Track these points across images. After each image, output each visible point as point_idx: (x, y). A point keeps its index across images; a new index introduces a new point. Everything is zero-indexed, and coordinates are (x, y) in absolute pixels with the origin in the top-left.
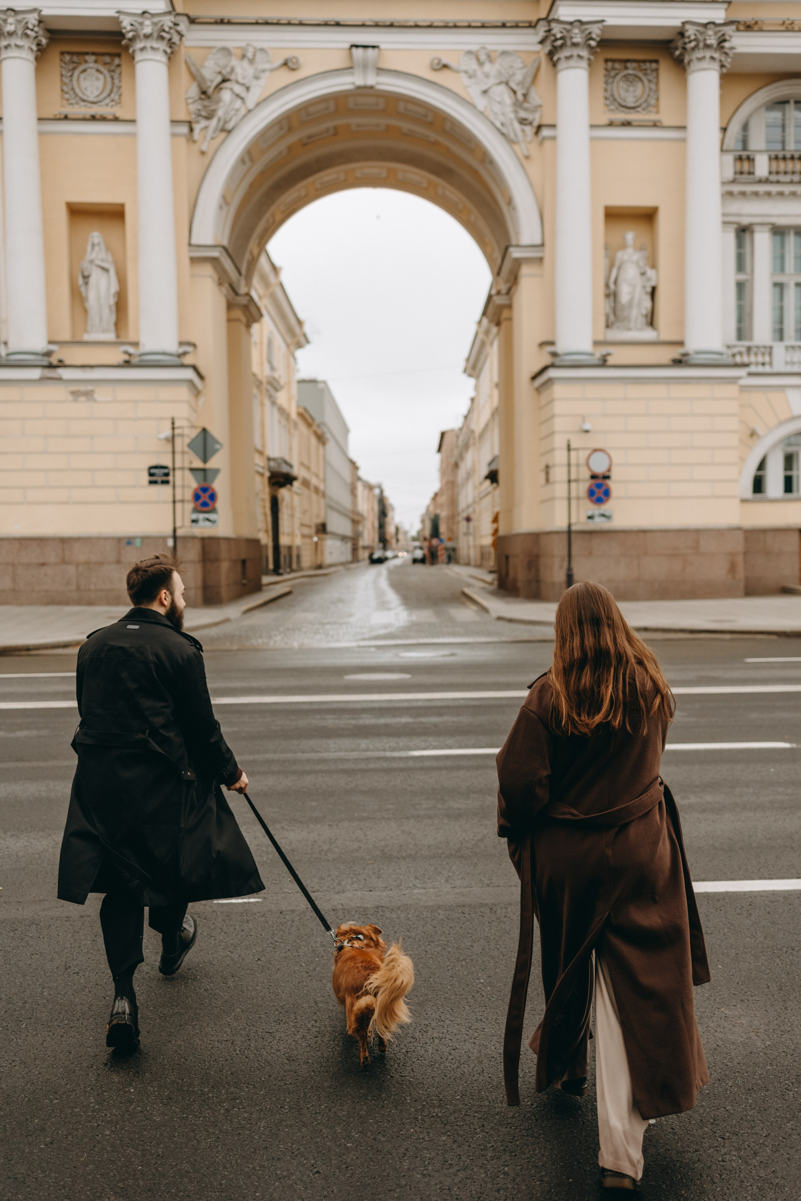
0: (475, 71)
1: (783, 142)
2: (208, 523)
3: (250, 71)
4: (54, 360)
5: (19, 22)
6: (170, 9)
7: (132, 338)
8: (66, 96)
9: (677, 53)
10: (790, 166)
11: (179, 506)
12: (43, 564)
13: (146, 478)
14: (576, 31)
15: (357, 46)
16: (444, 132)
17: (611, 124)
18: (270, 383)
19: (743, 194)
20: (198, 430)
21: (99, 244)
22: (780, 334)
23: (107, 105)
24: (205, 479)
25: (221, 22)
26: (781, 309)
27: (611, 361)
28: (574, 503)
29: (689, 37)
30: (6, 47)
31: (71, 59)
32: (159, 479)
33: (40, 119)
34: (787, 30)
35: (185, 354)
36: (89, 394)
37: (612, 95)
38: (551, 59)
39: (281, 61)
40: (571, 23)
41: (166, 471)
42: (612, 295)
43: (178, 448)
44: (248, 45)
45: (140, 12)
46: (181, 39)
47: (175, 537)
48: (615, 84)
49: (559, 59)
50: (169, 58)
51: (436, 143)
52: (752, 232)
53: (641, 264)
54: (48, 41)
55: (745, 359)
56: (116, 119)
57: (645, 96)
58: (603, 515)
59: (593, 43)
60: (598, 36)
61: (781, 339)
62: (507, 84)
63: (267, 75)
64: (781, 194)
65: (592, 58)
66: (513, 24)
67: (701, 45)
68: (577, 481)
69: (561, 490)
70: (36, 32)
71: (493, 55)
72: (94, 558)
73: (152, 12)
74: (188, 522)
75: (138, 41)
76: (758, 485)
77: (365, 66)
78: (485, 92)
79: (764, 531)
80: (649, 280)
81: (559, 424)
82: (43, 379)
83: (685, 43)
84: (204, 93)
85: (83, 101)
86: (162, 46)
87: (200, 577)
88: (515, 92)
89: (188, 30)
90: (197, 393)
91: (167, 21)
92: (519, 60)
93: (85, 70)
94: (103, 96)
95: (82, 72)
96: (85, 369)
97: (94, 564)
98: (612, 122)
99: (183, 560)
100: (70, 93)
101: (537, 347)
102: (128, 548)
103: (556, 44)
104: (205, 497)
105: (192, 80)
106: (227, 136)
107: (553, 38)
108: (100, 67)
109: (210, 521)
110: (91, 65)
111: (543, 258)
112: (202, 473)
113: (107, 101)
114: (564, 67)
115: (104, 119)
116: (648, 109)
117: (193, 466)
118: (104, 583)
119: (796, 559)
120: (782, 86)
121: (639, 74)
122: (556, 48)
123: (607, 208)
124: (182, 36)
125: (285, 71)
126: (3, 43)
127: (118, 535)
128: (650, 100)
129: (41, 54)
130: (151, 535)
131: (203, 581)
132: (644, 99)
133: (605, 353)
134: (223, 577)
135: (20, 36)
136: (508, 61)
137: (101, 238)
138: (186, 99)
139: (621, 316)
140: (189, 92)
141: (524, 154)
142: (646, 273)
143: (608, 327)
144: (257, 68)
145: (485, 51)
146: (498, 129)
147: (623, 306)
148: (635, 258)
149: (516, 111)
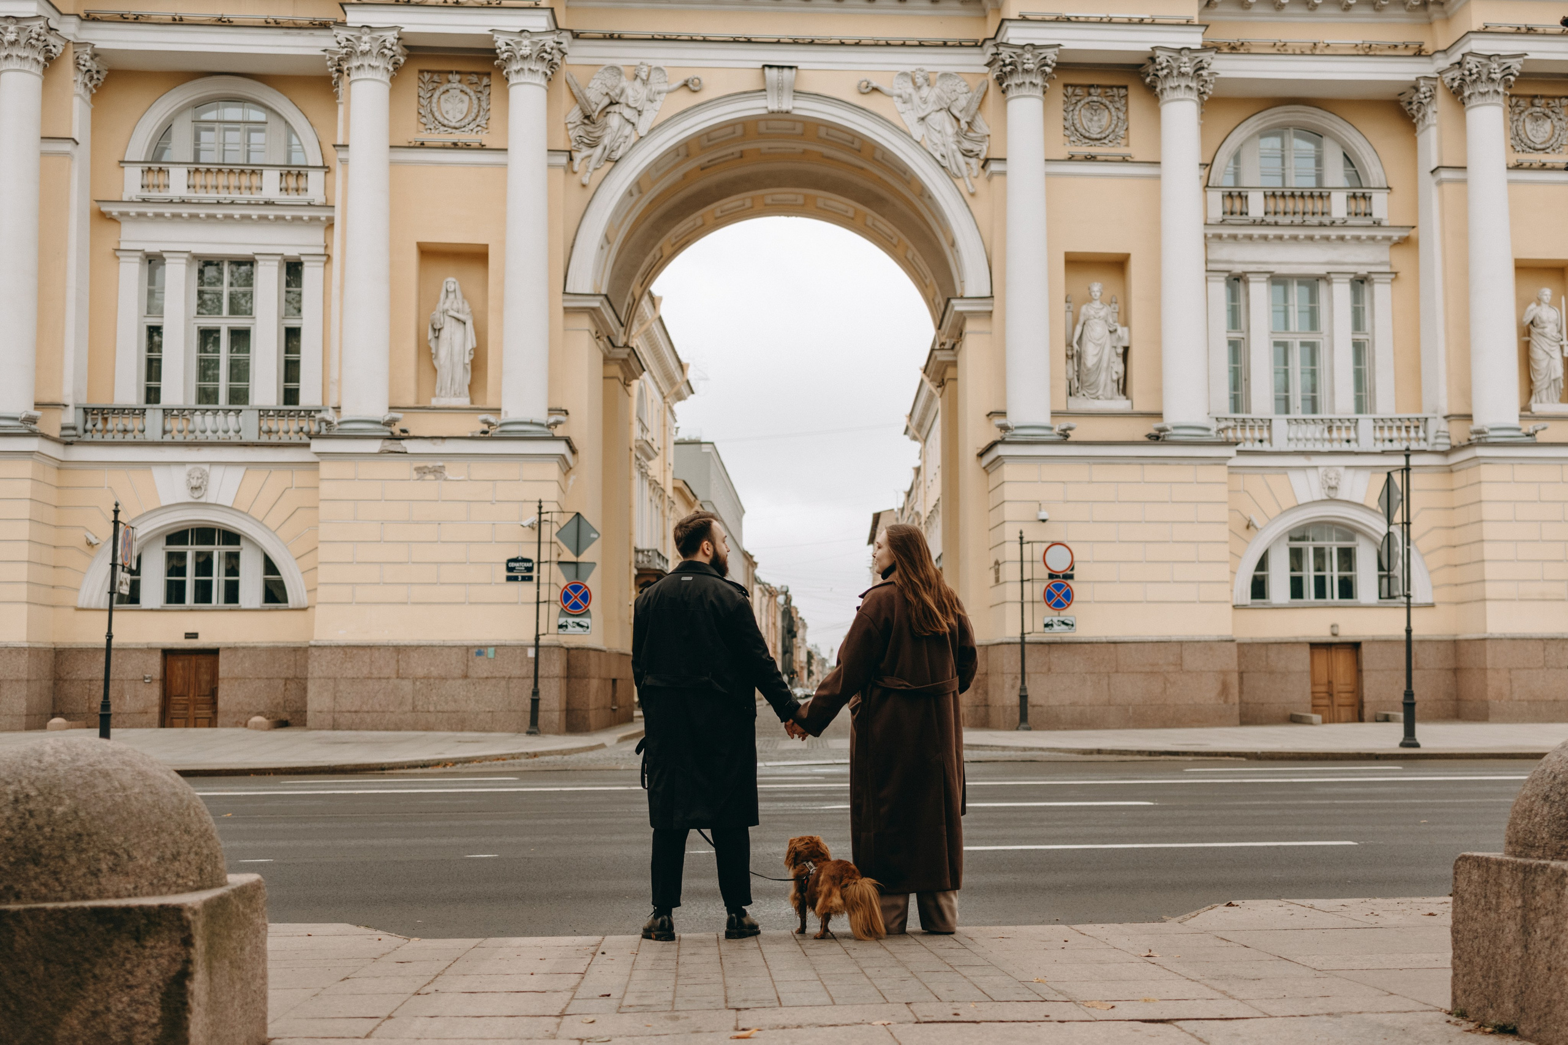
0: (910, 95)
1: (1283, 176)
2: (578, 629)
3: (643, 92)
4: (396, 430)
5: (375, 39)
6: (553, 28)
7: (491, 403)
8: (424, 120)
9: (1148, 80)
10: (1290, 205)
11: (543, 608)
13: (505, 573)
14: (1028, 56)
15: (770, 67)
16: (874, 161)
17: (1071, 159)
18: (640, 449)
19: (1234, 238)
20: (570, 516)
21: (455, 291)
22: (1284, 404)
23: (472, 130)
24: (577, 576)
25: (611, 37)
26: (1286, 372)
27: (1074, 436)
28: (1027, 607)
29: (1160, 64)
30: (358, 68)
31: (431, 77)
32: (520, 575)
33: (391, 147)
34: (1279, 53)
35: (556, 423)
36: (438, 471)
37: (1074, 125)
38: (1000, 84)
39: (681, 82)
40: (1023, 47)
41: (529, 565)
42: (1075, 356)
43: (545, 537)
44: (641, 64)
45: (518, 30)
46: (562, 57)
47: (537, 646)
48: (1076, 113)
49: (1007, 86)
50: (550, 80)
52: (1247, 282)
53: (1111, 321)
54: (406, 59)
55: (1238, 435)
56: (482, 148)
57: (1113, 126)
58: (1064, 623)
59: (1048, 70)
60: (1053, 61)
61: (1285, 410)
62: (948, 110)
63: (663, 96)
64: (1280, 238)
65: (1047, 85)
66: (957, 43)
67: (1175, 73)
68: (1032, 579)
69: (1012, 591)
70: (394, 51)
71: (932, 77)
72: (435, 672)
73: (531, 30)
74: (553, 628)
75: (513, 61)
76: (1259, 588)
77: (780, 89)
78: (923, 119)
80: (1120, 339)
81: (1009, 511)
82: (381, 453)
83: (1157, 70)
84: (587, 117)
85: (444, 126)
86: (541, 67)
87: (563, 696)
88: (958, 120)
89: (570, 46)
90: (567, 469)
91: (549, 41)
92: (963, 84)
93: (448, 91)
94: (466, 121)
95: (444, 92)
96: (435, 441)
97: (435, 679)
98: (1073, 156)
99: (546, 675)
100: (428, 117)
101: (985, 417)
102: (478, 660)
103: (1004, 69)
104: (576, 597)
105: (574, 102)
106: (614, 166)
107: (1002, 63)
108: (465, 88)
109: (582, 626)
110: (454, 85)
111: (991, 312)
112: (572, 568)
113: (471, 126)
114: (1015, 95)
115: (467, 147)
116: (1115, 141)
117: (562, 559)
118: (447, 703)
119: (1307, 680)
120: (1279, 113)
121: (1104, 101)
122: (1005, 73)
123: (1067, 254)
124: (564, 54)
125: (684, 92)
126: (355, 63)
127: (466, 643)
128: (1117, 130)
129: (397, 73)
130: (507, 643)
131: (568, 703)
132: (1110, 130)
133: (1064, 427)
134: (592, 697)
135: (375, 54)
136: (949, 84)
137: (457, 283)
138: (566, 124)
139: (1086, 382)
140: (570, 115)
141: (968, 191)
142: (1116, 330)
143: (1070, 394)
144: (651, 90)
145: (922, 74)
146: (938, 161)
147: (1089, 370)
148: (1102, 313)
149: (959, 142)
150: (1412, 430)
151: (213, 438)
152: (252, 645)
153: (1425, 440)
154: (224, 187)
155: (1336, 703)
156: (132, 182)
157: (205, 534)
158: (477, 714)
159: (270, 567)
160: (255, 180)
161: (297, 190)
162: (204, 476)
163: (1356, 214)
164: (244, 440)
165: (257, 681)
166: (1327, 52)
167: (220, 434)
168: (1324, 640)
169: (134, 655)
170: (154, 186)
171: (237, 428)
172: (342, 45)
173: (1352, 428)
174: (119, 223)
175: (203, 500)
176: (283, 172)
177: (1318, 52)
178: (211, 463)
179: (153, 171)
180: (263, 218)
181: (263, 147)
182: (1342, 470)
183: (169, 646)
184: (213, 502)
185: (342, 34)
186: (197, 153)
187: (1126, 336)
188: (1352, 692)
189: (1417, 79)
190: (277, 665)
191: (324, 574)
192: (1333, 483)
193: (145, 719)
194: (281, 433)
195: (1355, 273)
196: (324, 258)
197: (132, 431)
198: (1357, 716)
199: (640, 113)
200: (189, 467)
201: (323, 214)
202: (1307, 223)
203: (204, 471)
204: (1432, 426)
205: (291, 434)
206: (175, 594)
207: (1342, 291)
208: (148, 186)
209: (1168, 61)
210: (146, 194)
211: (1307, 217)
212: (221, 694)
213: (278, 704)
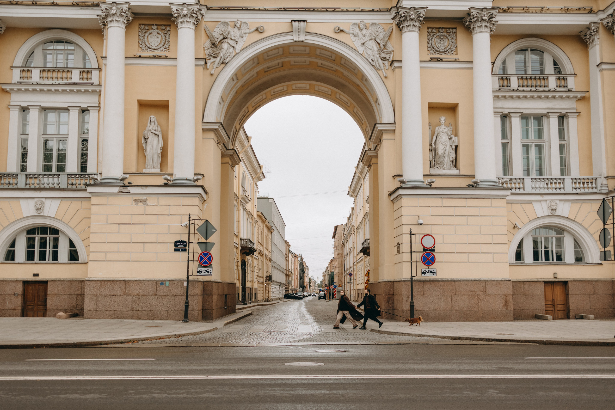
1: (525, 70)
2: (206, 273)
3: (238, 33)
4: (126, 183)
5: (118, 8)
6: (197, 2)
7: (169, 172)
8: (141, 46)
9: (467, 24)
10: (530, 82)
11: (191, 263)
12: (114, 295)
13: (174, 248)
14: (412, 13)
15: (295, 21)
16: (341, 65)
17: (431, 60)
19: (505, 97)
20: (203, 221)
21: (154, 121)
22: (528, 172)
23: (162, 50)
24: (206, 249)
25: (224, 9)
26: (528, 158)
27: (434, 185)
28: (414, 264)
29: (473, 16)
30: (111, 21)
31: (144, 27)
32: (180, 249)
33: (125, 57)
34: (526, 13)
35: (198, 180)
36: (144, 201)
37: (432, 45)
38: (399, 27)
39: (255, 28)
40: (410, 9)
41: (185, 244)
43: (192, 231)
44: (237, 20)
45: (182, 4)
46: (202, 18)
47: (188, 281)
48: (433, 40)
49: (402, 27)
50: (196, 27)
51: (336, 71)
52: (510, 117)
53: (449, 134)
54: (133, 18)
55: (509, 186)
56: (166, 58)
57: (450, 46)
58: (431, 272)
59: (421, 19)
60: (423, 15)
61: (528, 175)
62: (375, 40)
63: (247, 35)
64: (526, 97)
65: (421, 26)
66: (378, 10)
67: (480, 20)
68: (416, 252)
69: (406, 257)
70: (127, 14)
71: (367, 25)
72: (142, 292)
73: (187, 4)
74: (195, 273)
75: (180, 18)
76: (519, 256)
77: (299, 31)
78: (363, 44)
79: (524, 282)
80: (454, 142)
81: (405, 220)
82: (119, 193)
83: (471, 19)
84: (213, 44)
85: (150, 48)
86: (193, 20)
87: (201, 304)
88: (379, 44)
89: (206, 13)
90: (204, 201)
91: (196, 8)
92: (381, 28)
93: (152, 33)
94: (160, 46)
95: (150, 34)
96: (143, 187)
97: (142, 295)
98: (432, 59)
99: (192, 294)
100: (142, 44)
101: (392, 178)
102: (161, 287)
103: (401, 19)
104: (205, 259)
105: (208, 38)
106: (225, 66)
107: (400, 16)
108: (159, 32)
109: (208, 272)
110: (154, 31)
111: (395, 130)
112: (204, 245)
113: (162, 49)
114: (406, 31)
115: (160, 57)
116: (451, 53)
117: (200, 241)
118: (147, 307)
119: (543, 299)
120: (524, 41)
121: (446, 35)
122: (401, 21)
123: (429, 103)
124: (203, 16)
125: (256, 33)
126: (109, 19)
127: (156, 279)
128: (452, 48)
129: (129, 25)
130: (175, 279)
131: (203, 306)
132: (449, 48)
133: (430, 181)
134: (214, 304)
135: (118, 15)
136: (375, 28)
137: (155, 118)
138: (204, 48)
139: (438, 162)
140: (205, 44)
141: (384, 76)
142: (452, 138)
143: (431, 167)
144: (242, 32)
145: (363, 23)
146: (370, 63)
147: (440, 156)
148: (446, 130)
149: (380, 54)
150: (590, 183)
151: (47, 187)
152: (62, 279)
153: (596, 188)
154: (55, 78)
155: (556, 310)
156: (16, 76)
157: (44, 230)
158: (161, 312)
159: (72, 244)
160: (69, 75)
161: (87, 79)
162: (42, 204)
163: (560, 87)
164: (61, 188)
165: (64, 295)
166: (548, 12)
167: (50, 185)
168: (551, 280)
169: (10, 284)
170: (25, 77)
171: (58, 182)
172: (104, 11)
173: (562, 183)
174: (10, 93)
175: (42, 214)
176: (81, 71)
177: (543, 12)
178: (46, 198)
179: (25, 71)
180: (72, 91)
181: (73, 61)
182: (558, 202)
183: (26, 280)
184: (46, 215)
185: (103, 6)
186: (45, 63)
187: (457, 141)
188: (564, 305)
189: (590, 24)
190: (73, 288)
191: (92, 248)
192: (554, 208)
193: (15, 312)
194: (77, 185)
195: (560, 113)
196: (98, 108)
197: (12, 184)
198: (566, 316)
199: (237, 42)
200: (36, 200)
201: (97, 89)
202: (538, 90)
203: (42, 201)
204: (599, 182)
205: (82, 185)
206: (30, 256)
207: (554, 121)
208: (23, 78)
209: (476, 14)
210: (22, 81)
211: (537, 88)
212: (48, 301)
213: (74, 306)
